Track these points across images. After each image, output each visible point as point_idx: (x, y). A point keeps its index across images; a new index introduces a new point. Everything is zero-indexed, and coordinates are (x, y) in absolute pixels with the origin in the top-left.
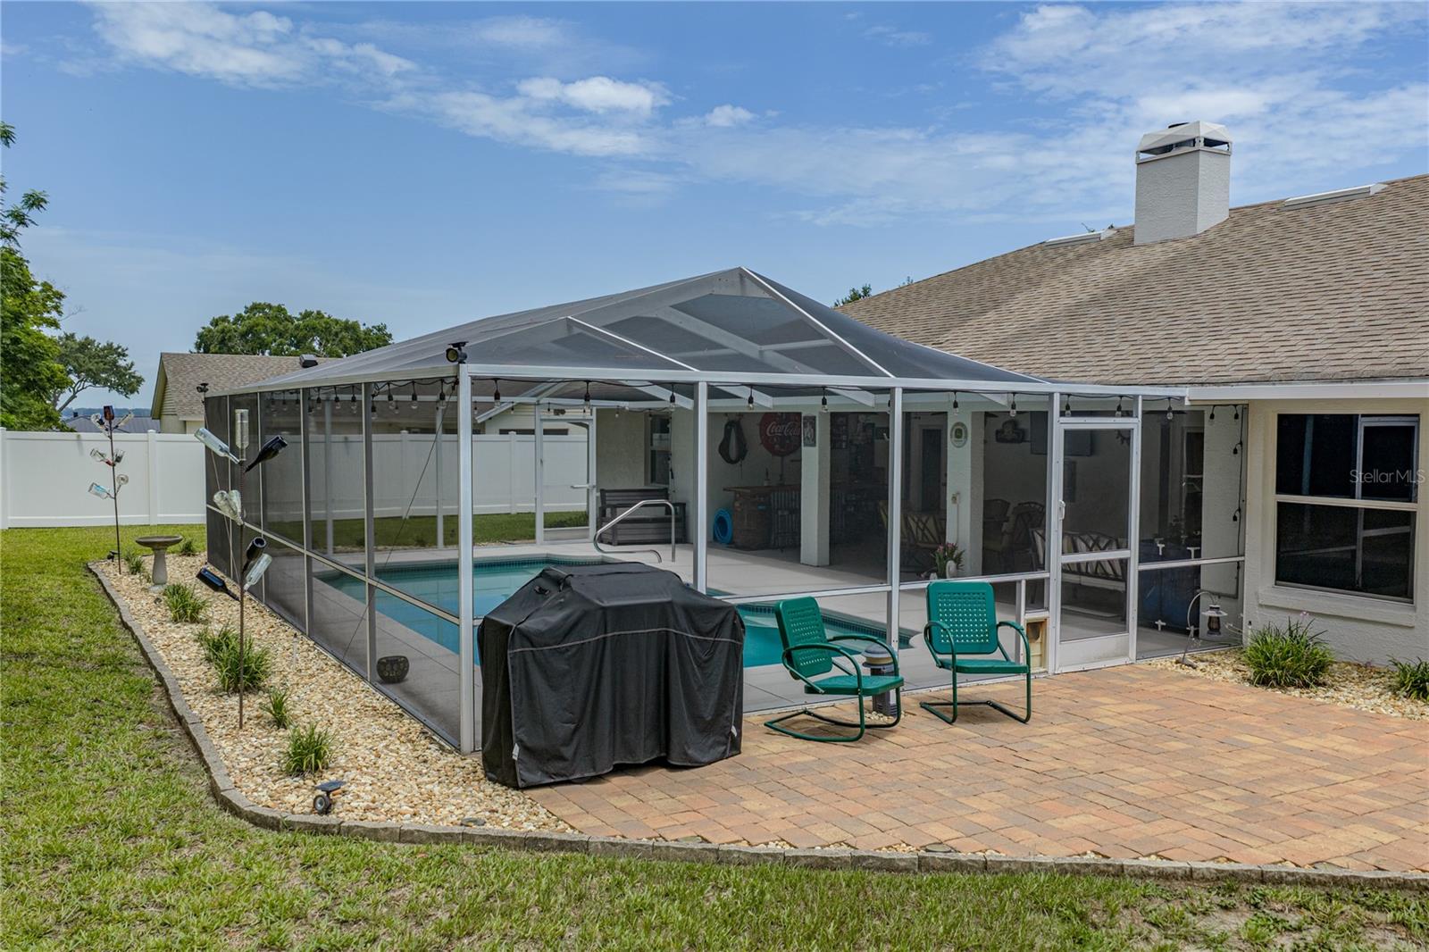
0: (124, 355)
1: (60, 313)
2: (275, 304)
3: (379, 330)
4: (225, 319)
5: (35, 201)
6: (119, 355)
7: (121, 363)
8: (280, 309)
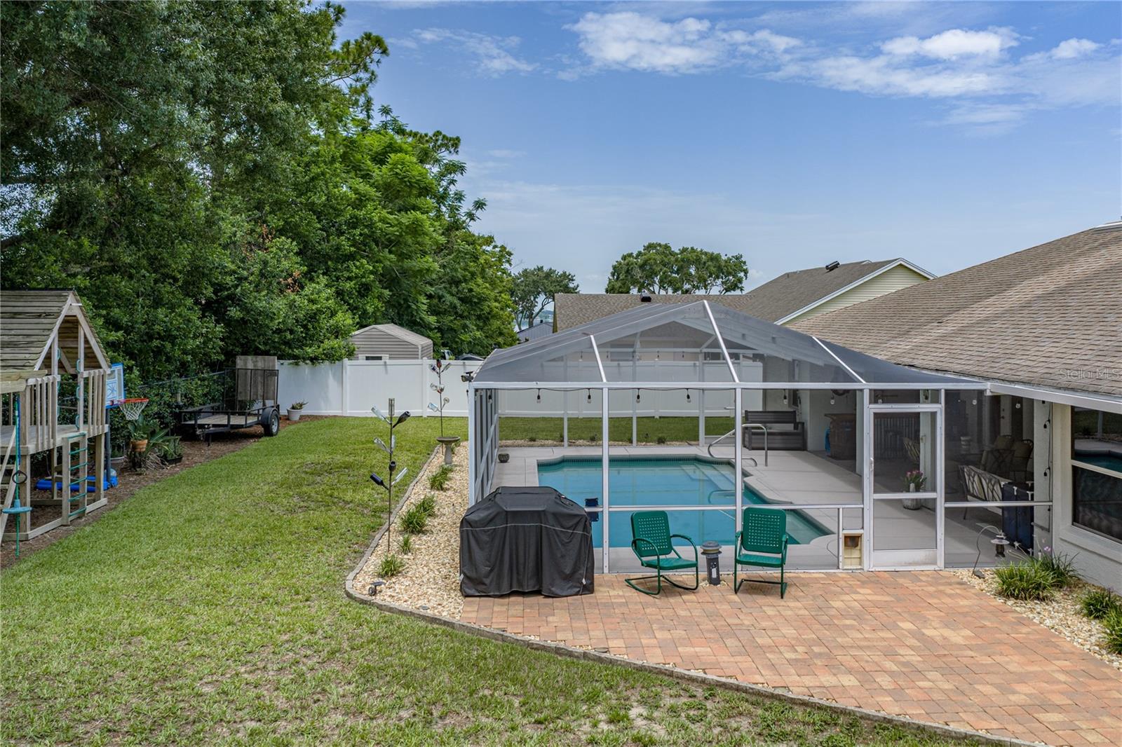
0: (573, 280)
1: (510, 264)
2: (663, 243)
3: (737, 259)
4: (630, 255)
5: (480, 205)
6: (570, 280)
7: (571, 285)
8: (667, 247)
